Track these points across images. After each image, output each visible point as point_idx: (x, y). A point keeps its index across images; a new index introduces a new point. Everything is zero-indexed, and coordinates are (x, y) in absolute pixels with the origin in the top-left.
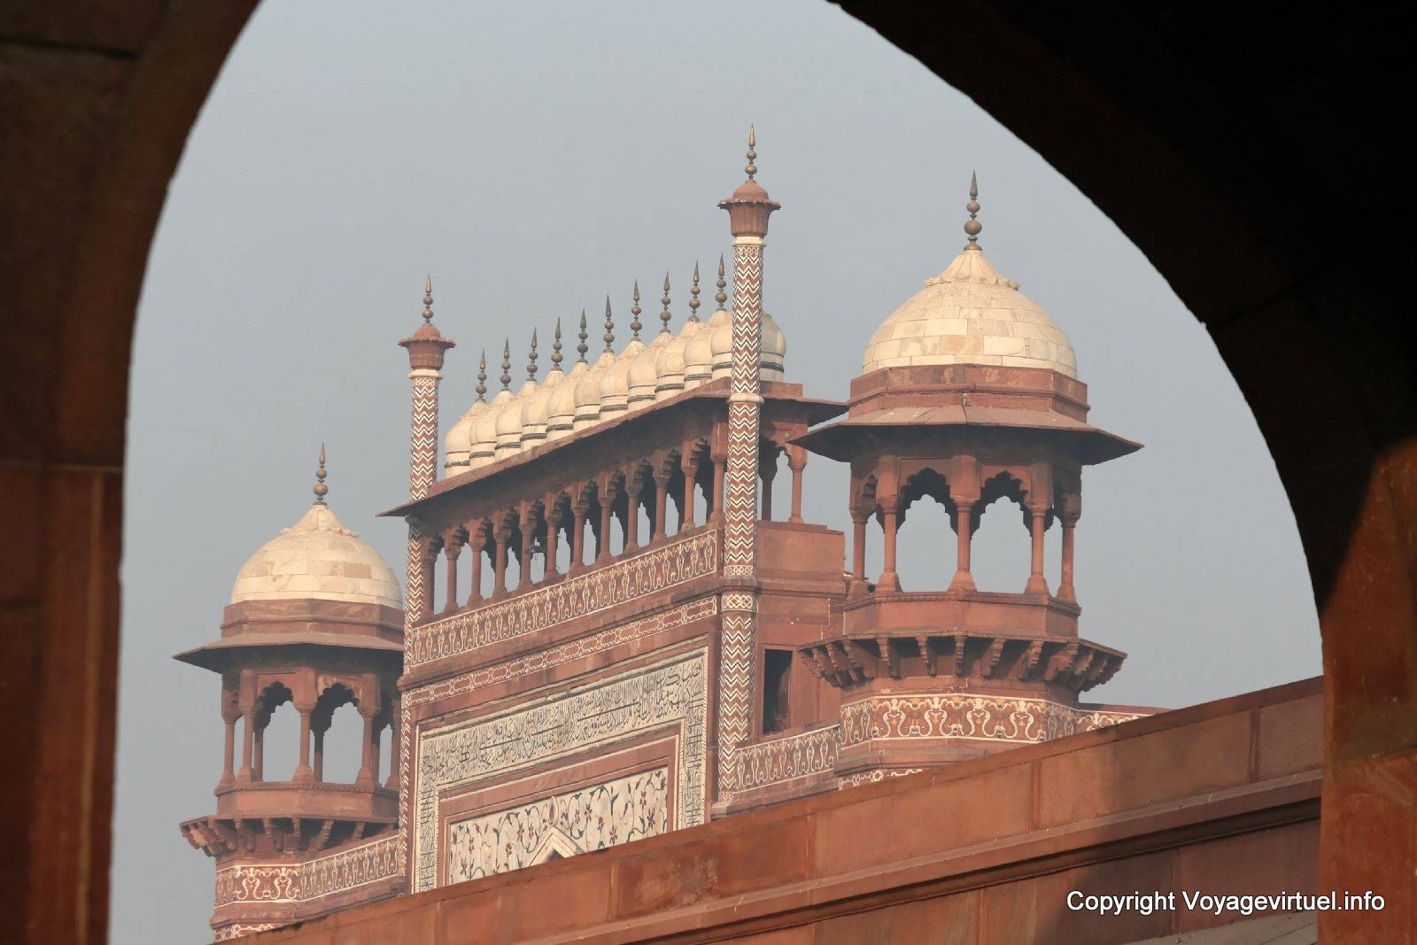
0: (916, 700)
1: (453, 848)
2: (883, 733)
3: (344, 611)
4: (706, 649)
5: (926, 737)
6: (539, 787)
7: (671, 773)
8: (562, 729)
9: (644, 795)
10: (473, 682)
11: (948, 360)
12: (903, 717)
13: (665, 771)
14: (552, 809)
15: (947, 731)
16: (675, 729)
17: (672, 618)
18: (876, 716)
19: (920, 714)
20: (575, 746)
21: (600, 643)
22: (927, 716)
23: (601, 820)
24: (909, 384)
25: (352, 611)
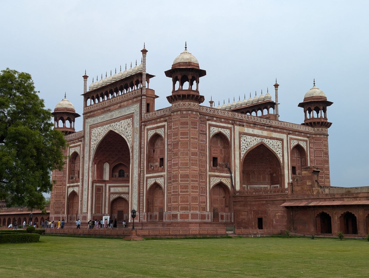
0: (184, 103)
1: (92, 132)
2: (180, 107)
3: (69, 109)
4: (139, 103)
5: (186, 107)
6: (108, 123)
7: (133, 119)
8: (112, 116)
9: (127, 121)
10: (95, 112)
11: (188, 61)
12: (183, 105)
13: (131, 118)
14: (110, 125)
15: (189, 106)
16: (134, 113)
17: (133, 100)
18: (179, 105)
19: (185, 104)
20: (114, 117)
21: (119, 105)
22: (186, 105)
23: (119, 125)
24: (182, 64)
25: (70, 109)
